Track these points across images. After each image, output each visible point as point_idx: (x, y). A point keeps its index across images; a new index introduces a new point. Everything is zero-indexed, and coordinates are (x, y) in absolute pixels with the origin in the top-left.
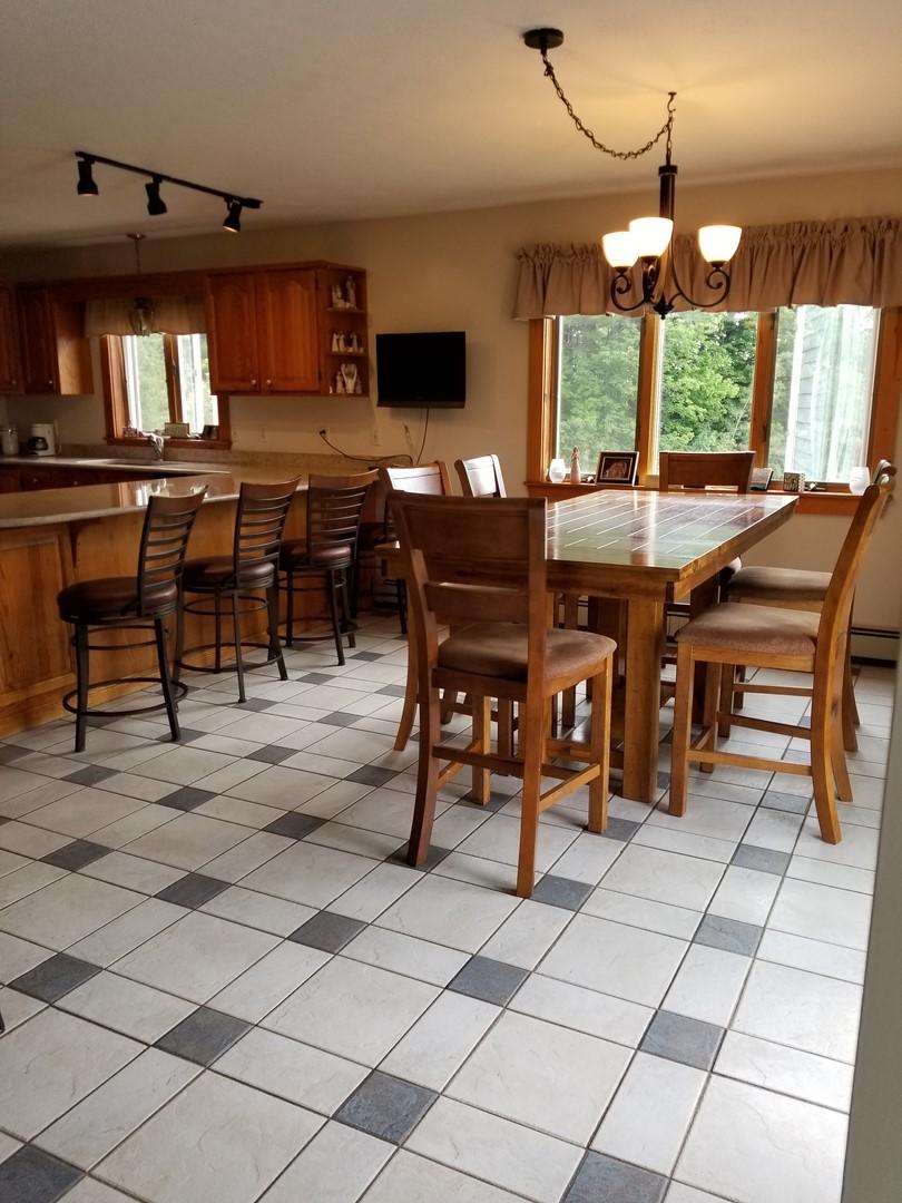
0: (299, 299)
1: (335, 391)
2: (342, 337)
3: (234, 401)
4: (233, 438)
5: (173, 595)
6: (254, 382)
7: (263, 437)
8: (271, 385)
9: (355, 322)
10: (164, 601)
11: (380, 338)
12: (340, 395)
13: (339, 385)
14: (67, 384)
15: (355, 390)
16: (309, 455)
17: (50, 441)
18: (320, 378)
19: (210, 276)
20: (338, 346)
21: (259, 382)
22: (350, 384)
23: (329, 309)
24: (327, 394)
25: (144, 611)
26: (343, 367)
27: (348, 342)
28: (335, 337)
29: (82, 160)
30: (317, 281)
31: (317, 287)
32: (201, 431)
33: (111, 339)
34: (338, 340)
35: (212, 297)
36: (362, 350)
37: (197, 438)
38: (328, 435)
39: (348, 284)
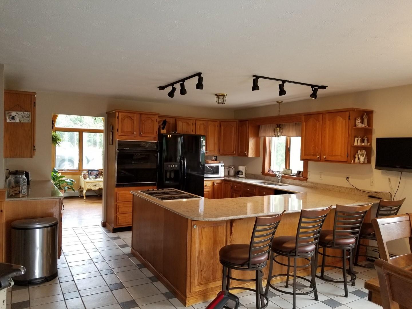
0: (341, 124)
1: (354, 161)
2: (360, 138)
3: (310, 163)
4: (308, 177)
5: (266, 258)
6: (318, 156)
7: (321, 177)
8: (325, 158)
9: (367, 132)
10: (261, 262)
11: (378, 139)
12: (357, 163)
13: (357, 159)
14: (251, 153)
15: (364, 162)
16: (340, 187)
17: (244, 172)
18: (348, 156)
19: (304, 115)
20: (357, 142)
21: (320, 157)
22: (362, 159)
23: (354, 127)
24: (350, 163)
25: (251, 266)
26: (359, 151)
27: (363, 141)
28: (356, 139)
29: (255, 78)
30: (349, 116)
31: (349, 119)
32: (296, 173)
33: (268, 138)
34: (357, 140)
35: (304, 123)
36: (369, 144)
37: (294, 175)
38: (350, 179)
39: (364, 116)
